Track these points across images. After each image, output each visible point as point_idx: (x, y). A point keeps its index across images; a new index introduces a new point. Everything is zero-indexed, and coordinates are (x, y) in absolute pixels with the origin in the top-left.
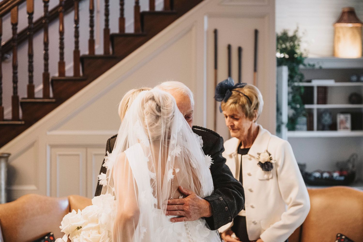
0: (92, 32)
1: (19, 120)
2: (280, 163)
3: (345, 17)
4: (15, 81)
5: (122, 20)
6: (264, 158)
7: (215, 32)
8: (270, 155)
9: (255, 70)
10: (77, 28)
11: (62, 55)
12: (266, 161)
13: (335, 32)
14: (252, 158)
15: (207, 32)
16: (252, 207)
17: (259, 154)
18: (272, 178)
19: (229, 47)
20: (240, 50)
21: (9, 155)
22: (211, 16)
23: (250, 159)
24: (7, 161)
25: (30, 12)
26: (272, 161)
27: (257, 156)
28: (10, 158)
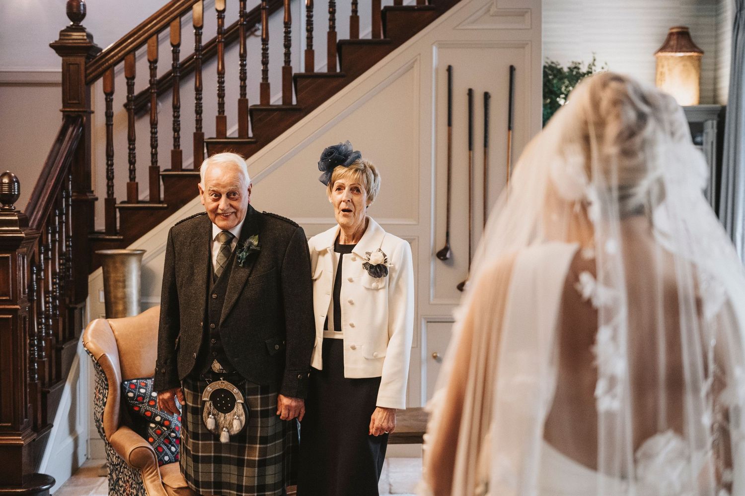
0: (265, 72)
1: (160, 202)
2: (397, 267)
3: (673, 42)
4: (154, 145)
5: (310, 54)
6: (375, 259)
7: (449, 69)
8: (385, 256)
9: (510, 128)
10: (243, 66)
11: (221, 105)
12: (379, 263)
13: (657, 65)
14: (357, 258)
15: (437, 69)
16: (352, 326)
17: (369, 254)
18: (384, 288)
19: (470, 93)
20: (487, 96)
21: (144, 251)
22: (442, 45)
23: (354, 260)
24: (140, 261)
25: (175, 43)
26: (388, 265)
27: (365, 257)
28: (145, 257)
